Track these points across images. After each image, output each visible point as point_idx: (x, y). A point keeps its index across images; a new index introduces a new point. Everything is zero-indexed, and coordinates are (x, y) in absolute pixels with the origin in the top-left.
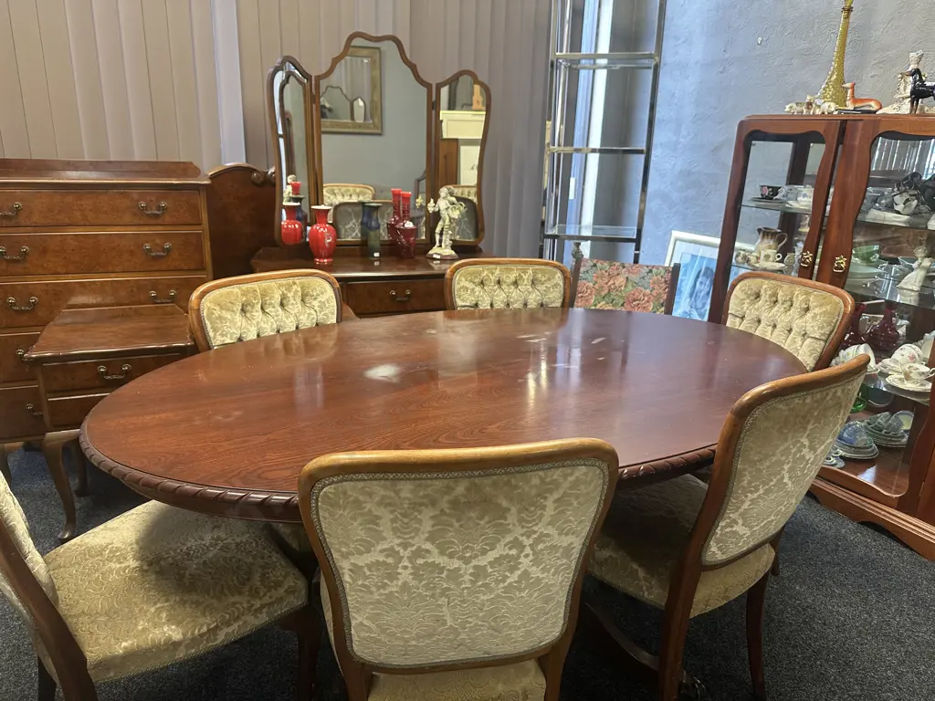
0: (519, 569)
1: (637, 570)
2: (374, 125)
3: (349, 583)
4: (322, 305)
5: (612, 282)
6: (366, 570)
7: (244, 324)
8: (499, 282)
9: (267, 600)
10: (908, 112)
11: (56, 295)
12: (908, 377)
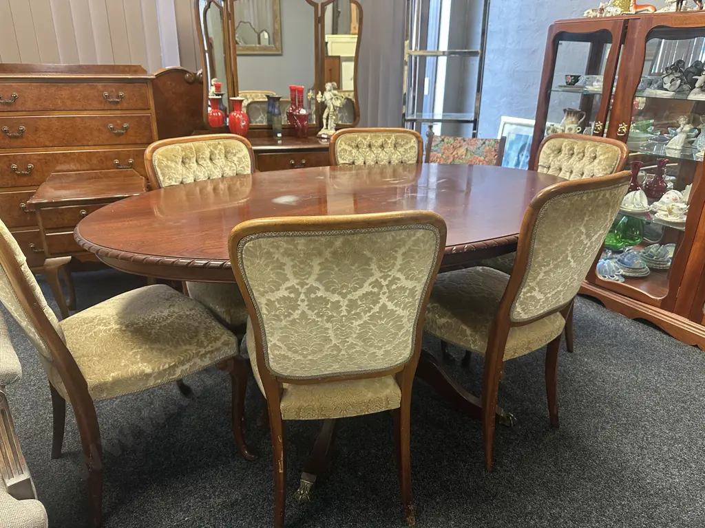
0: (379, 303)
1: (465, 330)
2: (275, 49)
3: (266, 314)
4: (240, 160)
5: (455, 152)
6: (276, 303)
7: (184, 172)
8: (370, 146)
9: (209, 349)
10: (675, 11)
11: (46, 163)
12: (670, 212)
